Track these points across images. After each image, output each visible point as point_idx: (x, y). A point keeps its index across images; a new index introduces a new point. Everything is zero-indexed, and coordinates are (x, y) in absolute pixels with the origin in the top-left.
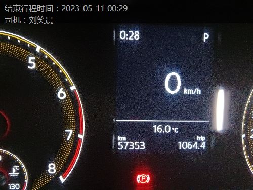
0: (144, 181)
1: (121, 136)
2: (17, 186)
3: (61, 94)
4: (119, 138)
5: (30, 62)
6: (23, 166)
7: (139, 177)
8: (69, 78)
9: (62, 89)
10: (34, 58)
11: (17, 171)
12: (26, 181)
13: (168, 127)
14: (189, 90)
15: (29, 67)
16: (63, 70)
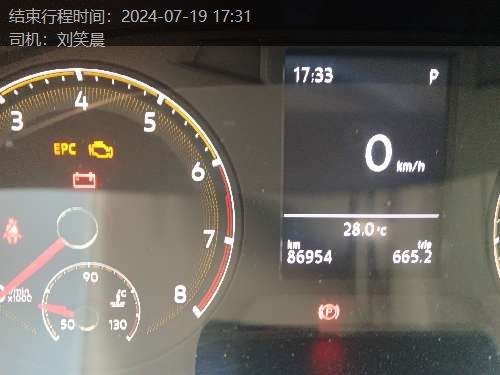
0: (330, 315)
1: (293, 240)
2: (123, 324)
3: (198, 173)
4: (290, 244)
5: (147, 121)
6: (133, 291)
7: (321, 308)
8: (210, 146)
9: (198, 164)
10: (153, 114)
11: (122, 299)
12: (138, 316)
13: (370, 227)
14: (406, 164)
15: (146, 130)
16: (200, 132)
